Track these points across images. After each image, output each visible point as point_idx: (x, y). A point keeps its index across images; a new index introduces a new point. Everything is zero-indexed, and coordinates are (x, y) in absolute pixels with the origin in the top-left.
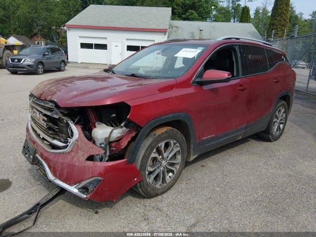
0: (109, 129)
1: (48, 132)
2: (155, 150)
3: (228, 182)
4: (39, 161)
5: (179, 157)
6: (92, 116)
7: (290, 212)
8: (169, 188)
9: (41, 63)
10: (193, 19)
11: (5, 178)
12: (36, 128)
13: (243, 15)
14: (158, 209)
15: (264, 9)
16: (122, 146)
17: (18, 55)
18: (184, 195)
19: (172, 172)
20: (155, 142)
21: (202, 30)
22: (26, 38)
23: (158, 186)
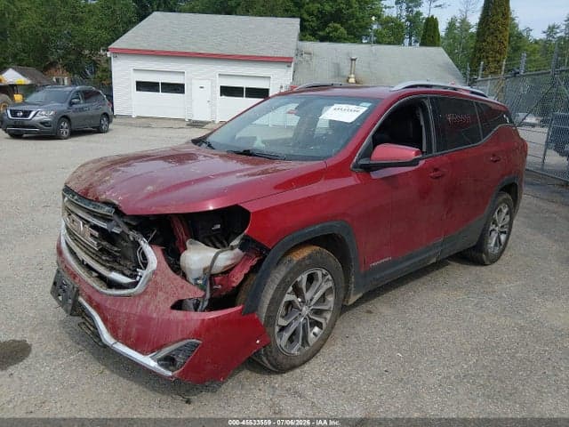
0: (211, 252)
1: (100, 258)
2: (291, 288)
3: (415, 342)
4: (84, 309)
5: (331, 299)
6: (180, 230)
7: (525, 395)
8: (314, 354)
9: (66, 118)
10: (338, 38)
11: (18, 339)
12: (77, 250)
13: (427, 33)
14: (296, 392)
15: (464, 21)
16: (234, 282)
17: (24, 103)
18: (341, 366)
19: (319, 325)
20: (292, 275)
21: (355, 60)
22: (36, 71)
23: (295, 351)
